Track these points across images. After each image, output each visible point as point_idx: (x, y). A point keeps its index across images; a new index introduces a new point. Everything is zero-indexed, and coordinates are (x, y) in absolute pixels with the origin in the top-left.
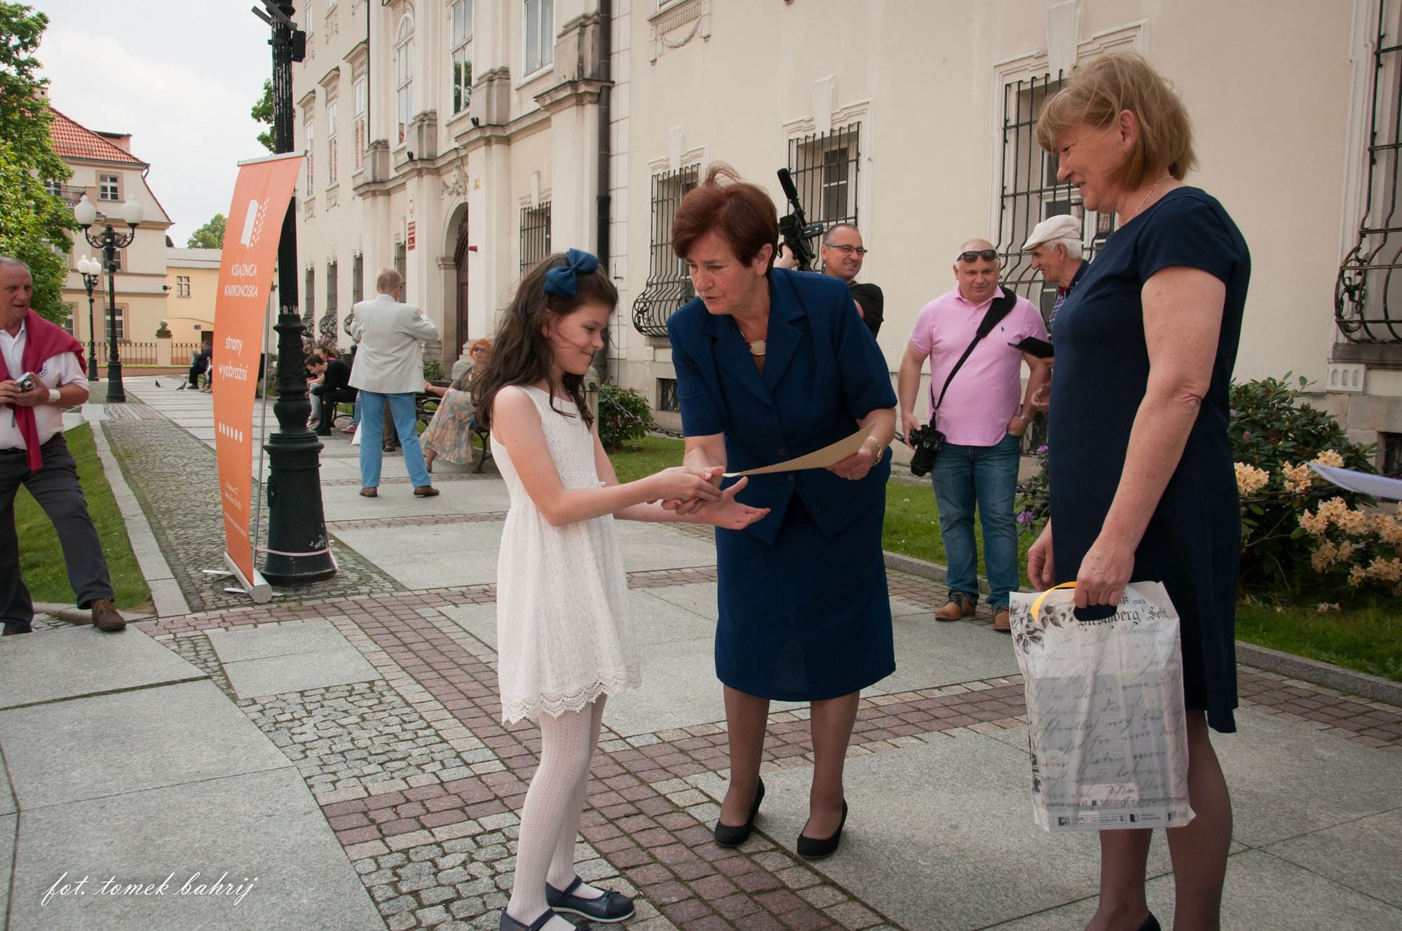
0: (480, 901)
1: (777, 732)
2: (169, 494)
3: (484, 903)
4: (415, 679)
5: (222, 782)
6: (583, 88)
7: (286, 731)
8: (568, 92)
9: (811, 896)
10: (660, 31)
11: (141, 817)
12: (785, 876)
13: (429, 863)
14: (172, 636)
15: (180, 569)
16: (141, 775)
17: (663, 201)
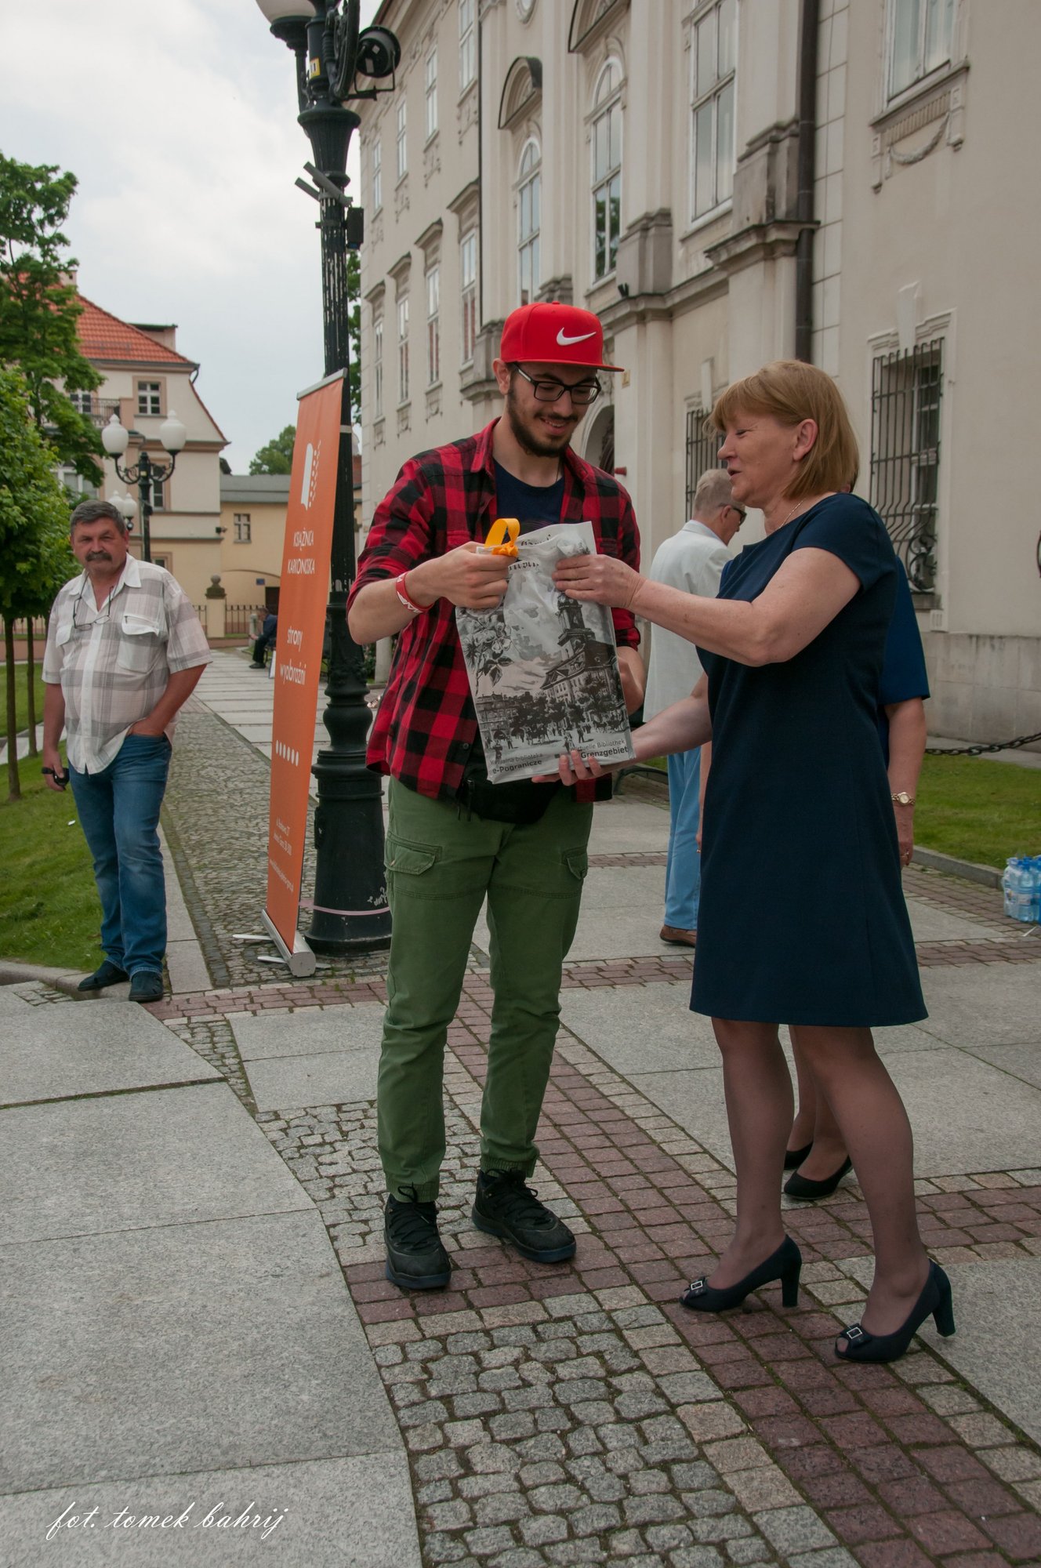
0: (529, 1418)
1: (984, 1201)
2: (203, 822)
3: (535, 1421)
5: (223, 1225)
7: (312, 1159)
8: (751, 242)
9: (997, 1462)
10: (888, 140)
11: (120, 1267)
12: (961, 1425)
13: (471, 1358)
14: (185, 1020)
15: (204, 926)
16: (126, 1210)
17: (889, 395)
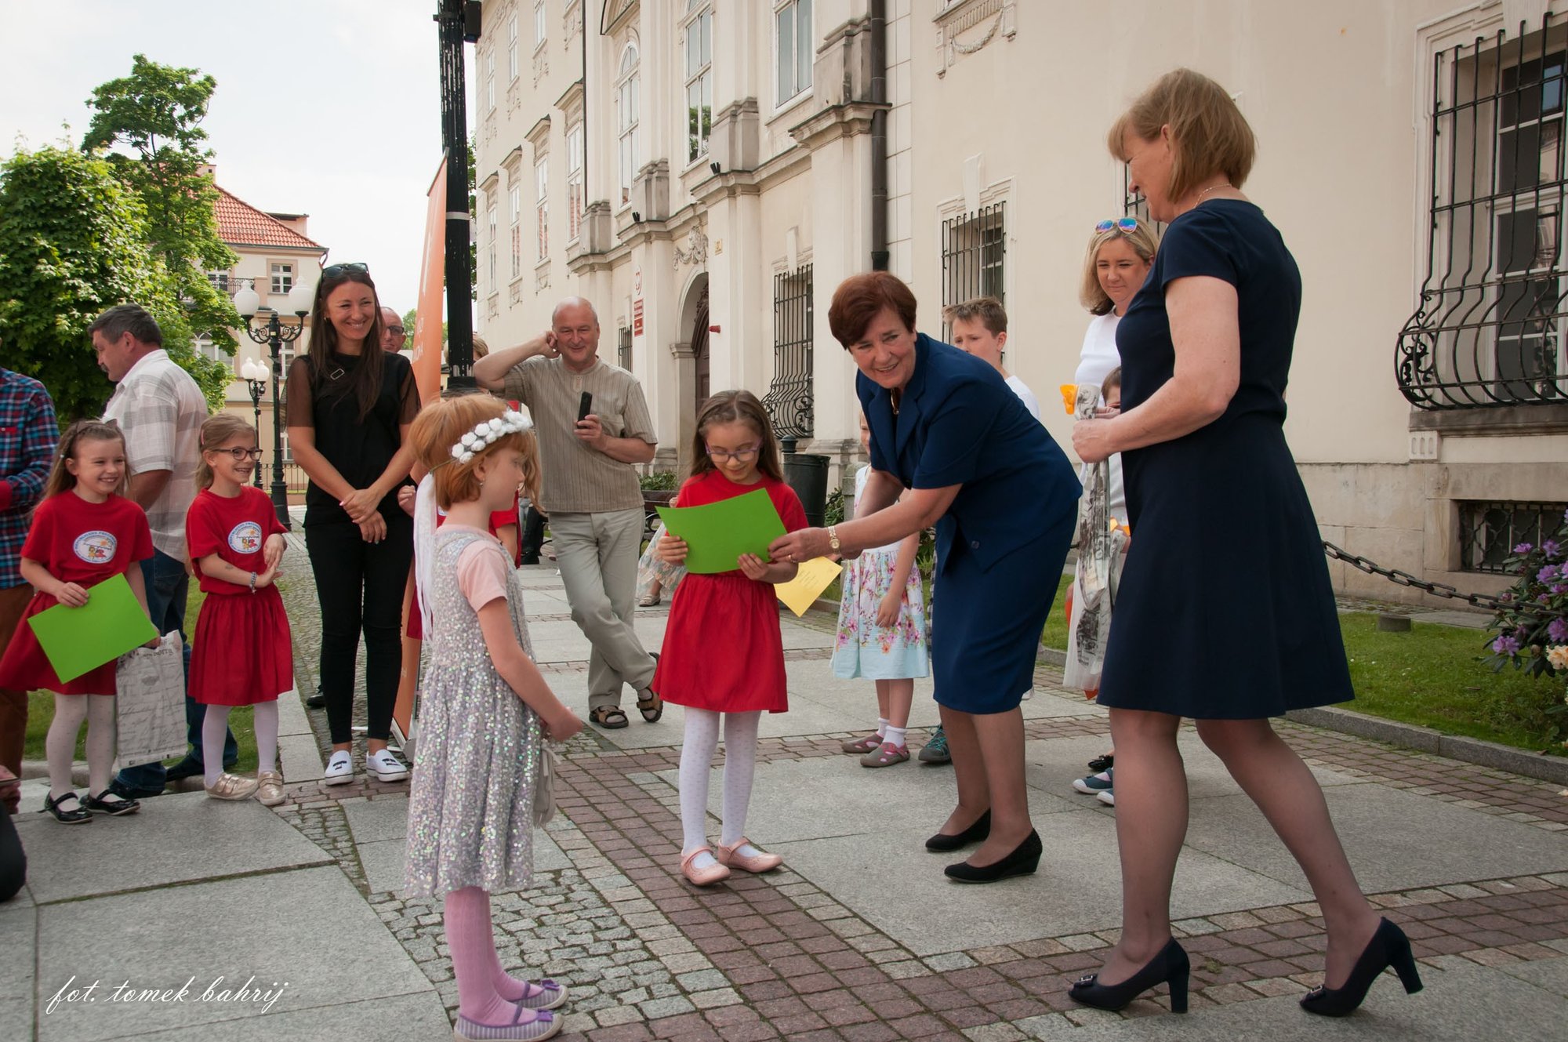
4: (619, 868)
5: (328, 1012)
6: (851, 114)
7: (430, 939)
8: (832, 119)
10: (949, 33)
14: (296, 807)
17: (957, 253)
